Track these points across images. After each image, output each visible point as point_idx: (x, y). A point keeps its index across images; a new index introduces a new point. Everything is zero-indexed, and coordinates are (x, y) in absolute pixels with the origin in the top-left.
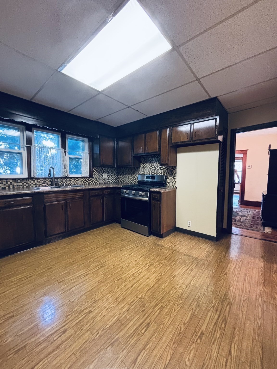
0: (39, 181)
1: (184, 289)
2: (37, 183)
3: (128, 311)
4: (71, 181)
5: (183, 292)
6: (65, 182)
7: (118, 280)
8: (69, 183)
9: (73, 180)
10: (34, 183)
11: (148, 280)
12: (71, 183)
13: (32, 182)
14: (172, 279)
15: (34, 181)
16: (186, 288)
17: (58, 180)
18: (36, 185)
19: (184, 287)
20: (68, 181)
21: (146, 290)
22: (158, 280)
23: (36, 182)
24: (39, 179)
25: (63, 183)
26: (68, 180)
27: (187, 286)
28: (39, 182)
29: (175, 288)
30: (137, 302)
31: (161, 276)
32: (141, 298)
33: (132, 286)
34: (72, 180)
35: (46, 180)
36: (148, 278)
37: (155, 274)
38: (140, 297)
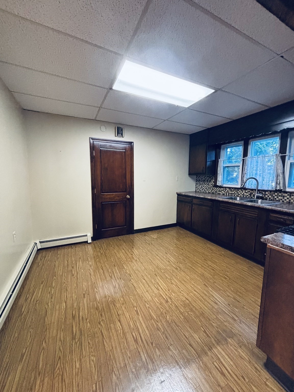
0: (247, 191)
1: (117, 310)
2: (245, 194)
3: (126, 273)
4: (284, 196)
5: (116, 307)
6: (276, 197)
7: (155, 274)
8: (281, 199)
9: (288, 195)
10: (242, 193)
11: (145, 291)
12: (283, 200)
13: (241, 192)
14: (135, 309)
15: (243, 191)
16: (118, 313)
17: (267, 193)
18: (244, 195)
19: (120, 312)
20: (280, 196)
21: (135, 285)
22: (141, 296)
23: (244, 192)
24: (247, 190)
25: (272, 197)
26: (280, 194)
27: (118, 315)
28: (246, 193)
29: (123, 304)
30: (128, 277)
31: (145, 302)
32: (130, 280)
33: (144, 279)
34: (286, 195)
35: (252, 192)
36: (147, 291)
37: (150, 298)
38: (132, 280)
